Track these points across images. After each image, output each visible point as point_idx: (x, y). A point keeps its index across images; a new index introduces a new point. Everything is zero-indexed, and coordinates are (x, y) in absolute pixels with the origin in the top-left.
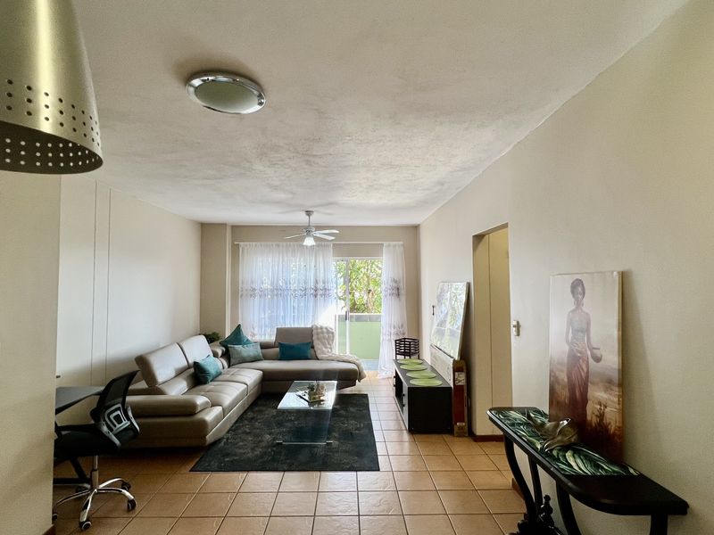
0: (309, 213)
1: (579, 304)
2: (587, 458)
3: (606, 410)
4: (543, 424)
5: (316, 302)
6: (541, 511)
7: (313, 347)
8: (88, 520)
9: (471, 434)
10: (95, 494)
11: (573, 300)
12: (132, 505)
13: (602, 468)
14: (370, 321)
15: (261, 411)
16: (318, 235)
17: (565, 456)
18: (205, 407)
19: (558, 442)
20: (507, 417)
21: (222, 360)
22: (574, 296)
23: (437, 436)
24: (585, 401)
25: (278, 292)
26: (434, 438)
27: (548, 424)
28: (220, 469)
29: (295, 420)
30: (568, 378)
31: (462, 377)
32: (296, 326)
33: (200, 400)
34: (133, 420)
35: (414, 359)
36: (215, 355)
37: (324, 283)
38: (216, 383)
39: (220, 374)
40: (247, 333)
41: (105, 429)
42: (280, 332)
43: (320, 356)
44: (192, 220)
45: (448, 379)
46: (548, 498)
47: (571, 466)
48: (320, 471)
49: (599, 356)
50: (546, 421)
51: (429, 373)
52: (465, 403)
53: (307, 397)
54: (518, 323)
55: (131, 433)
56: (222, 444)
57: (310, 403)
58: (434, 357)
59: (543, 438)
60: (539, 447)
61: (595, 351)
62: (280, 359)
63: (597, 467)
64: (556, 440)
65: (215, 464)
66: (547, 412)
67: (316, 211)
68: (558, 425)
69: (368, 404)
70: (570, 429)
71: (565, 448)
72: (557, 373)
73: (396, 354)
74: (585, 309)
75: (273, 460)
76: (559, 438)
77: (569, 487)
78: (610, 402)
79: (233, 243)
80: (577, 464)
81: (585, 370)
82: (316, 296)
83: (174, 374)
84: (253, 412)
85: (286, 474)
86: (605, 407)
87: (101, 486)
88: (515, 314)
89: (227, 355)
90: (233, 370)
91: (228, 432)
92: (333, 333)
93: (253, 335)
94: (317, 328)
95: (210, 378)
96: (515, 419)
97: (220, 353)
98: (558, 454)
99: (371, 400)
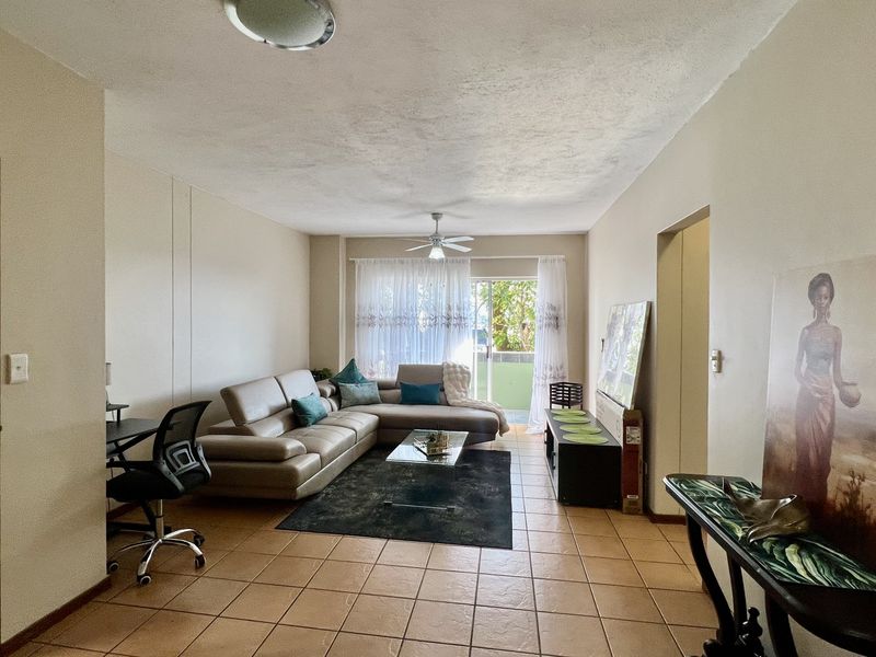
0: (436, 216)
1: (821, 313)
2: (824, 559)
3: (864, 484)
4: (751, 501)
5: (448, 333)
6: (743, 630)
7: (443, 390)
8: (146, 574)
9: (646, 511)
10: (160, 544)
11: (812, 308)
12: (200, 562)
13: (851, 577)
14: (522, 361)
15: (373, 464)
16: (448, 246)
17: (783, 553)
18: (298, 454)
19: (773, 529)
20: (693, 488)
21: (331, 400)
22: (813, 303)
23: (598, 511)
24: (824, 469)
25: (403, 320)
26: (595, 513)
27: (760, 503)
28: (311, 530)
29: (414, 477)
30: (797, 434)
31: (636, 435)
32: (423, 363)
33: (292, 444)
34: (204, 462)
35: (575, 410)
36: (323, 394)
37: (459, 309)
38: (317, 426)
39: (326, 416)
40: (363, 370)
41: (165, 468)
42: (403, 370)
43: (451, 401)
44: (299, 232)
45: (616, 436)
46: (755, 612)
47: (793, 569)
48: (433, 542)
49: (855, 396)
50: (757, 497)
51: (593, 428)
52: (640, 469)
53: (425, 450)
54: (720, 353)
55: (200, 477)
56: (319, 500)
57: (429, 457)
58: (600, 406)
59: (749, 521)
60: (740, 534)
61: (847, 388)
62: (401, 403)
63: (842, 574)
64: (770, 526)
65: (306, 522)
66: (759, 484)
67: (447, 213)
68: (776, 504)
69: (510, 463)
70: (795, 512)
71: (785, 540)
72: (778, 425)
73: (551, 403)
74: (832, 321)
75: (378, 524)
76: (775, 523)
77: (786, 601)
78: (871, 472)
79: (347, 261)
80: (803, 566)
81: (828, 419)
82: (448, 326)
83: (267, 413)
84: (365, 465)
85: (391, 542)
86: (863, 479)
87: (168, 536)
88: (715, 340)
89: (337, 395)
90: (343, 412)
91: (329, 486)
92: (469, 373)
93: (372, 373)
94: (448, 366)
95: (311, 421)
96: (706, 492)
97: (329, 392)
98: (772, 548)
99: (514, 460)
